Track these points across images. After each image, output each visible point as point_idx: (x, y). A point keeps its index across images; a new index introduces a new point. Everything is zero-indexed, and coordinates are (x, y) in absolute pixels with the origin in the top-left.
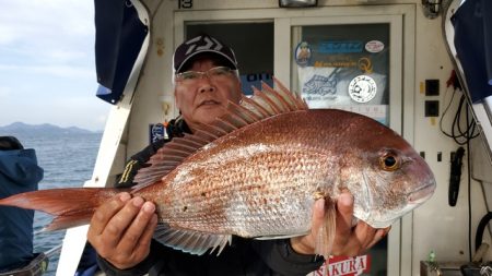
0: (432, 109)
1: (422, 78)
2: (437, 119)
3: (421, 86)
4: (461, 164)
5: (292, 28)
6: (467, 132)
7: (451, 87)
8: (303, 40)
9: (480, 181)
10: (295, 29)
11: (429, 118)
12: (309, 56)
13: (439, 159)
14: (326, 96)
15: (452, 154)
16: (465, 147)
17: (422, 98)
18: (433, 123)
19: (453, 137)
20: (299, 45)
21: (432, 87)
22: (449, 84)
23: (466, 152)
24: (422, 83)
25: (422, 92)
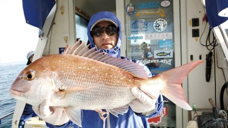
0: (196, 33)
1: (190, 18)
2: (198, 38)
3: (190, 22)
4: (211, 60)
6: (213, 42)
7: (205, 22)
8: (130, 3)
9: (222, 69)
11: (194, 38)
12: (133, 10)
13: (200, 58)
14: (143, 29)
15: (207, 55)
16: (213, 51)
17: (190, 28)
18: (197, 40)
19: (207, 46)
20: (129, 5)
21: (195, 22)
22: (204, 20)
23: (213, 54)
24: (190, 21)
25: (190, 25)
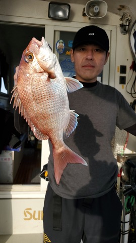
0: (123, 81)
1: (118, 65)
2: (125, 86)
3: (118, 69)
5: (55, 31)
7: (132, 70)
8: (60, 39)
10: (57, 33)
11: (121, 85)
12: (63, 48)
15: (131, 103)
17: (118, 75)
18: (123, 88)
19: (131, 94)
20: (58, 41)
21: (123, 69)
22: (131, 68)
24: (118, 67)
25: (118, 72)
